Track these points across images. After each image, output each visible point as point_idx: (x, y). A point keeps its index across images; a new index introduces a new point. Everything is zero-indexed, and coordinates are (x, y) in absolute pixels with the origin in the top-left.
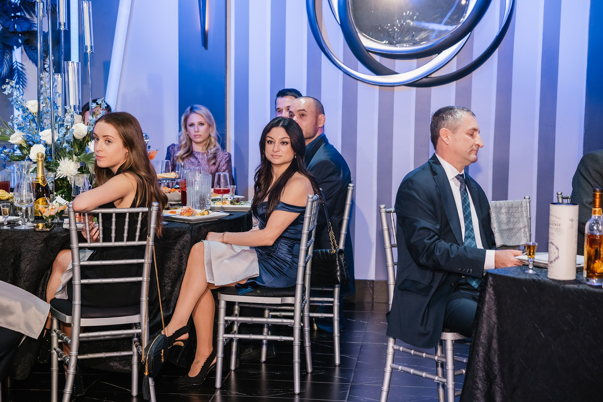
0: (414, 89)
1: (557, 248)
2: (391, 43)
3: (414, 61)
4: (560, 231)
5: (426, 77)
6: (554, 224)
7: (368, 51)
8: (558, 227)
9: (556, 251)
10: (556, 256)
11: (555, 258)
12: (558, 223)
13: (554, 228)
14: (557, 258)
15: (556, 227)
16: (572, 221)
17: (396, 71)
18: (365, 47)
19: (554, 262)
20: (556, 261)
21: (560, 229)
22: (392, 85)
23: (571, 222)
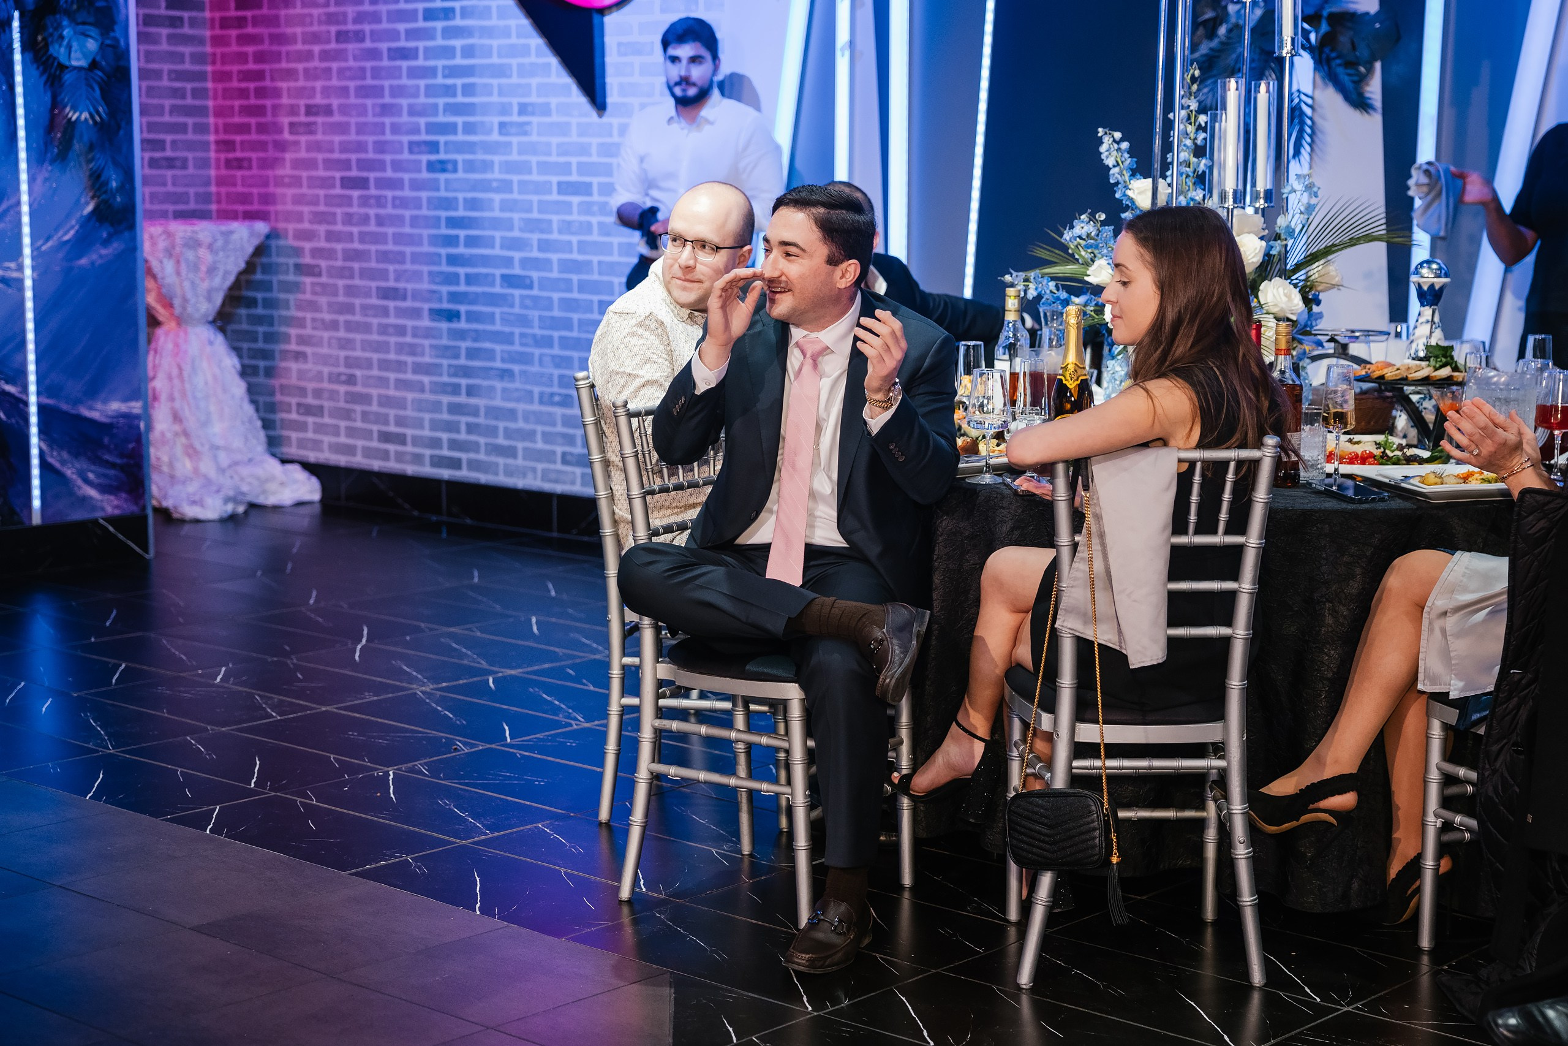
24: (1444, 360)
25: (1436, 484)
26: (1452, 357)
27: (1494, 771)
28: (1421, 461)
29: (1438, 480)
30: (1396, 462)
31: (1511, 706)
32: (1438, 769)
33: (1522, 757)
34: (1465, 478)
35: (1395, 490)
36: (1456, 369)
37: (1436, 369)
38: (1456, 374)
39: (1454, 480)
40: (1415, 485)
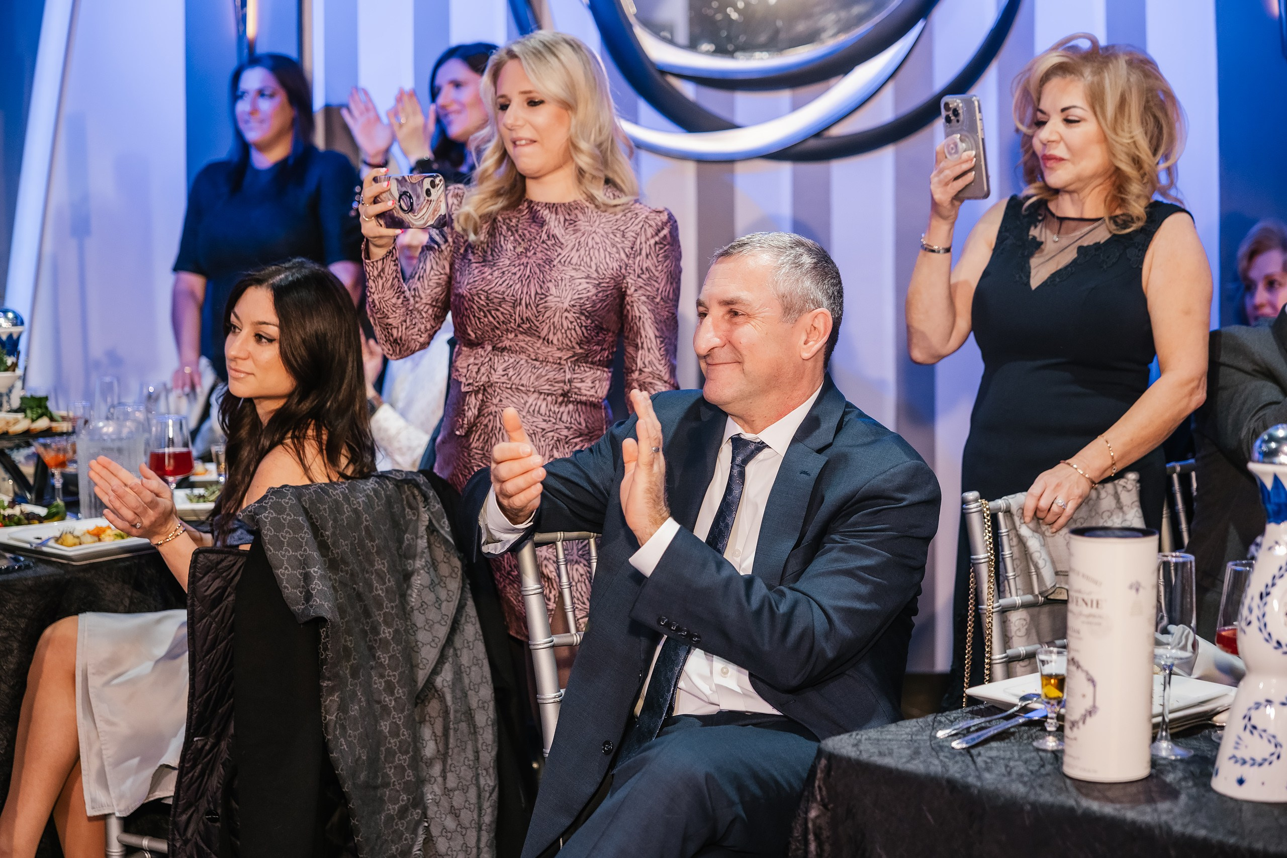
0: (786, 169)
1: (1091, 680)
2: (721, 51)
3: (785, 96)
4: (1099, 624)
5: (818, 135)
6: (1080, 601)
7: (664, 71)
8: (1094, 611)
9: (1088, 689)
10: (1087, 704)
11: (1083, 712)
12: (1095, 597)
13: (1081, 614)
14: (1090, 713)
15: (1086, 610)
16: (1137, 590)
17: (738, 120)
18: (653, 64)
19: (1081, 724)
20: (1088, 720)
21: (1100, 617)
22: (729, 160)
23: (1134, 591)
24: (40, 411)
25: (75, 545)
26: (46, 408)
27: (186, 842)
28: (41, 520)
29: (77, 541)
30: (19, 523)
31: (196, 774)
32: (119, 841)
33: (218, 824)
34: (98, 534)
35: (37, 555)
36: (52, 419)
37: (33, 421)
38: (54, 425)
39: (89, 538)
40: (53, 548)
